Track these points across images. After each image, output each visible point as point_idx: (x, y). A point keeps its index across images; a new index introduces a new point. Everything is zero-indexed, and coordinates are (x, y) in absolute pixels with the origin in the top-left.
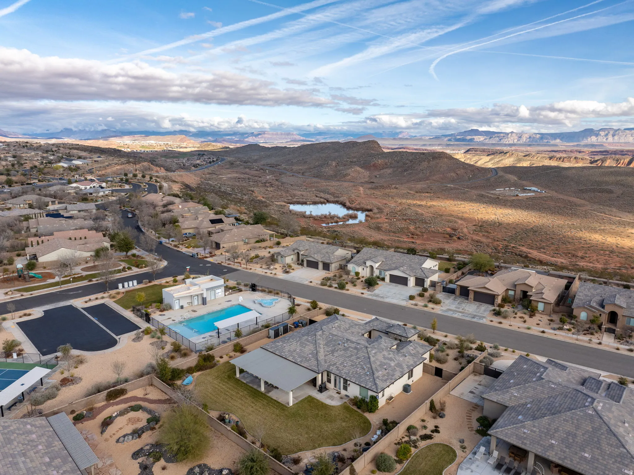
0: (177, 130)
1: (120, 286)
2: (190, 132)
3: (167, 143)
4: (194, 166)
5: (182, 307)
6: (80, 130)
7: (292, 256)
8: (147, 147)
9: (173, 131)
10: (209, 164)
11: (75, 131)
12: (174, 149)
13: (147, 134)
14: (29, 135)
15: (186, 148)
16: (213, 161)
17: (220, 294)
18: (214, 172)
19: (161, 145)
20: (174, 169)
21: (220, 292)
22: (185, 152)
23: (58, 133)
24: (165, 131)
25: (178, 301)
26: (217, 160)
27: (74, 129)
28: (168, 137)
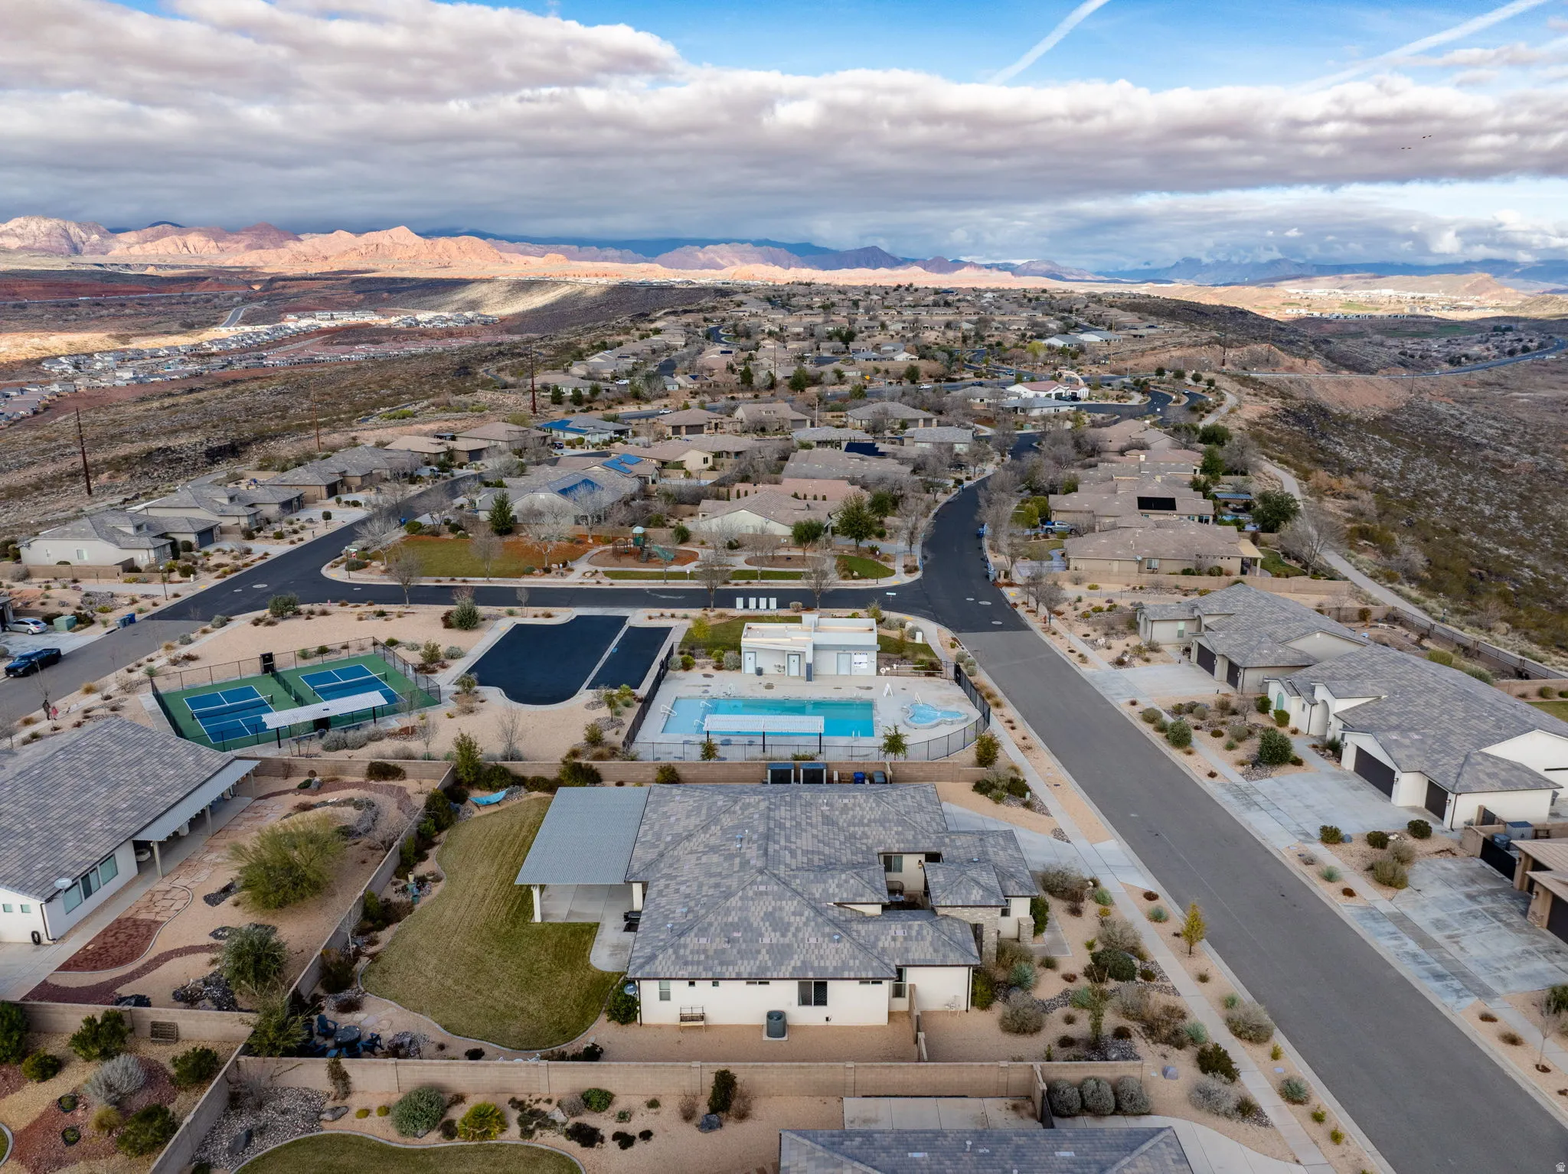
0: (1474, 259)
1: (740, 602)
2: (1514, 264)
3: (1421, 295)
4: (1451, 362)
5: (759, 672)
6: (1218, 262)
7: (1181, 626)
8: (1360, 307)
9: (1461, 261)
10: (1508, 358)
11: (1207, 265)
12: (1431, 313)
13: (1381, 270)
14: (1107, 274)
15: (1470, 308)
16: (1525, 349)
17: (864, 666)
18: (1502, 381)
19: (1399, 302)
20: (1374, 366)
21: (865, 663)
22: (1463, 322)
23: (1168, 270)
24: (1441, 261)
25: (752, 655)
26: (1541, 346)
27: (1206, 260)
28: (1436, 280)
